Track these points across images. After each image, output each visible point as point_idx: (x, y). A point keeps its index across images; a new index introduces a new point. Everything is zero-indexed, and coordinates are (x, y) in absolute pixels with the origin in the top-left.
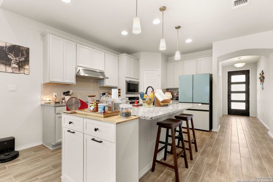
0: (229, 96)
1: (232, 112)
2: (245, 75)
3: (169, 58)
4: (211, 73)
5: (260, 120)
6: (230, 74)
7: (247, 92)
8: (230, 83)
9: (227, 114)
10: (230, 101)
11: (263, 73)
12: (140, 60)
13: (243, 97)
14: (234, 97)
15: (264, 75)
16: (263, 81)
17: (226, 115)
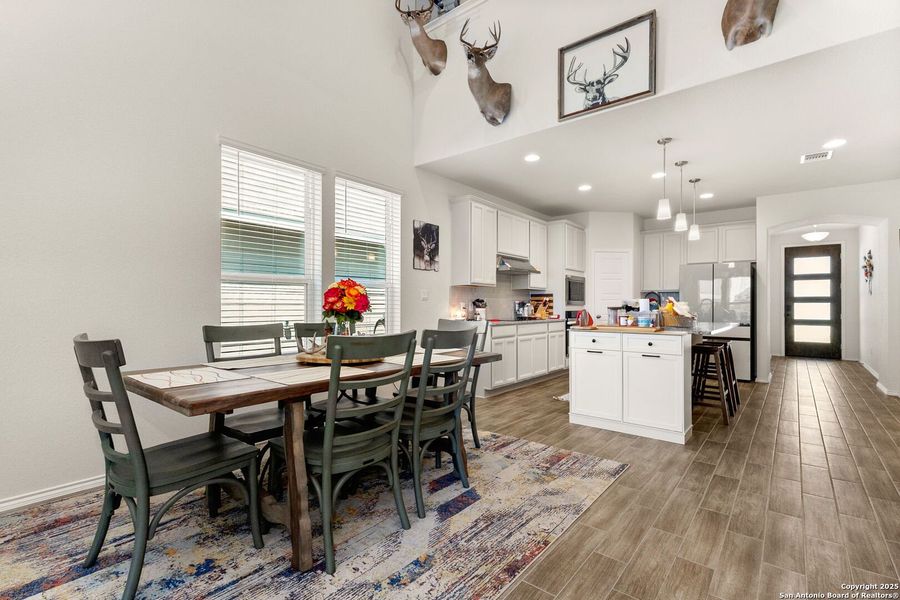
0: (788, 309)
1: (797, 351)
2: (829, 258)
3: (646, 221)
4: (752, 259)
5: (866, 366)
6: (791, 253)
7: (836, 300)
8: (790, 278)
9: (783, 354)
10: (790, 321)
11: (871, 257)
12: (586, 230)
13: (824, 311)
14: (800, 311)
15: (873, 261)
16: (871, 275)
17: (781, 357)
